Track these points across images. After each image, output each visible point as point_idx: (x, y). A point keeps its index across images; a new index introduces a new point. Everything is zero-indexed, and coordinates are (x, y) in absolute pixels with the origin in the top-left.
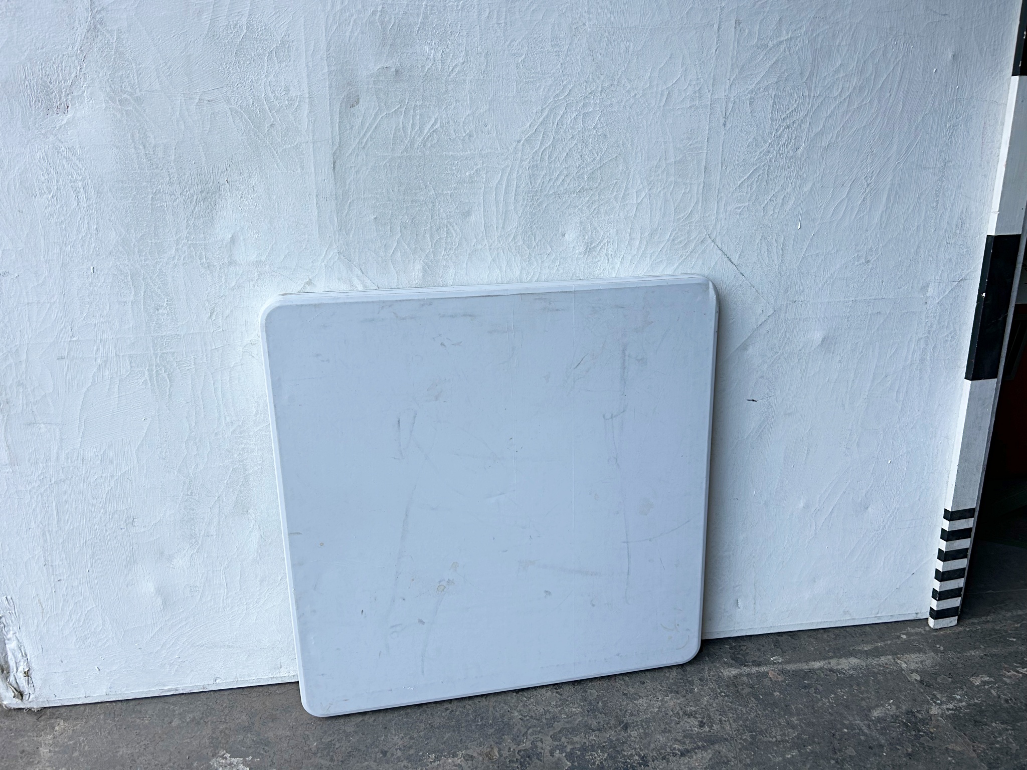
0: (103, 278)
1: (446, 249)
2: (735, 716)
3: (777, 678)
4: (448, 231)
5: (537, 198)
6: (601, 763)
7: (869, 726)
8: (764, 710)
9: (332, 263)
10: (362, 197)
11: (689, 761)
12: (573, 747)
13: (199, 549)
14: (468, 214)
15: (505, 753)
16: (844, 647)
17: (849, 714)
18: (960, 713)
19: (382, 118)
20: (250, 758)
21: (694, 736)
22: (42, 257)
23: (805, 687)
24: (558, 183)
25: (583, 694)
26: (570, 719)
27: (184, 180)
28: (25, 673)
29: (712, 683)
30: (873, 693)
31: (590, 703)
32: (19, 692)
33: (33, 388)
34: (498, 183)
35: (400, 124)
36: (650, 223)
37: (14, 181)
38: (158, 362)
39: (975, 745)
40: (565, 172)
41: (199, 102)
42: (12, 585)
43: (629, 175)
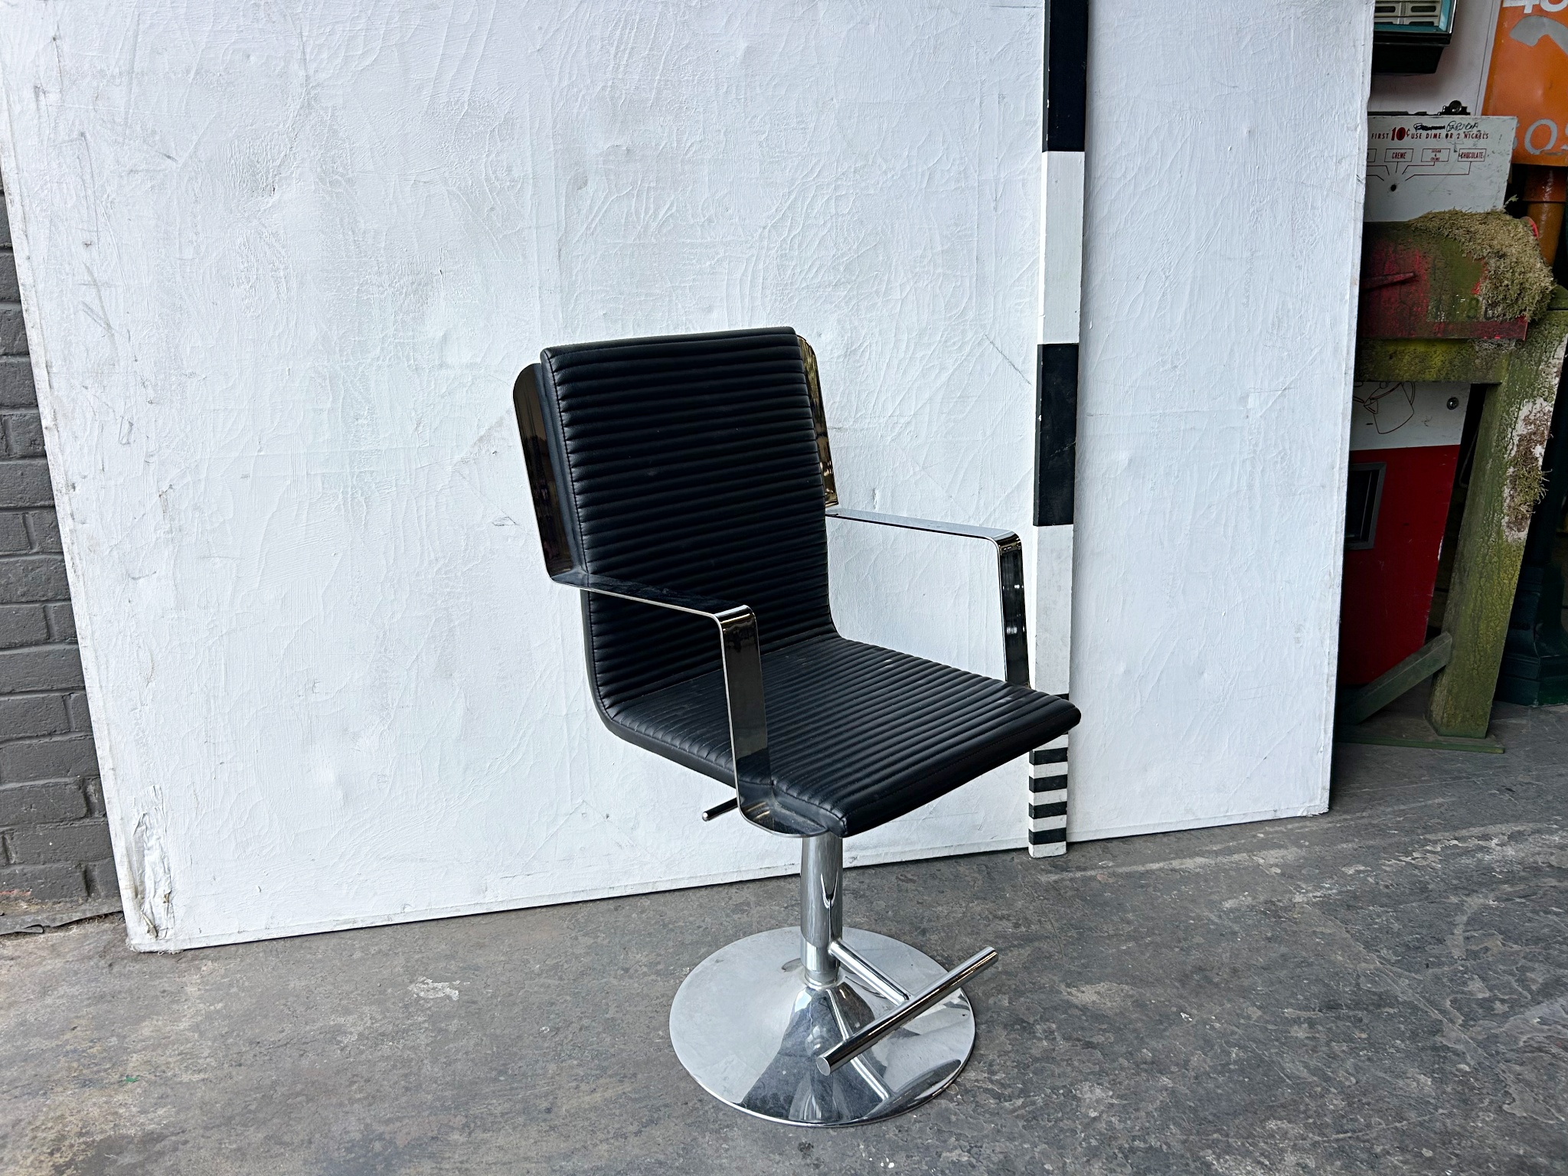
0: (298, 381)
2: (1057, 916)
3: (1107, 880)
5: (787, 292)
7: (1220, 917)
8: (1093, 909)
10: (590, 289)
13: (390, 724)
14: (709, 309)
16: (1189, 848)
17: (1196, 907)
18: (1329, 899)
19: (612, 200)
20: (458, 982)
22: (234, 356)
23: (1142, 887)
24: (811, 275)
27: (393, 270)
28: (165, 897)
29: (1028, 888)
30: (1224, 887)
32: (155, 927)
33: (210, 512)
34: (743, 275)
35: (633, 208)
36: (918, 321)
37: (210, 269)
38: (355, 483)
39: (1349, 927)
40: (818, 263)
41: (415, 183)
42: (163, 769)
43: (891, 266)
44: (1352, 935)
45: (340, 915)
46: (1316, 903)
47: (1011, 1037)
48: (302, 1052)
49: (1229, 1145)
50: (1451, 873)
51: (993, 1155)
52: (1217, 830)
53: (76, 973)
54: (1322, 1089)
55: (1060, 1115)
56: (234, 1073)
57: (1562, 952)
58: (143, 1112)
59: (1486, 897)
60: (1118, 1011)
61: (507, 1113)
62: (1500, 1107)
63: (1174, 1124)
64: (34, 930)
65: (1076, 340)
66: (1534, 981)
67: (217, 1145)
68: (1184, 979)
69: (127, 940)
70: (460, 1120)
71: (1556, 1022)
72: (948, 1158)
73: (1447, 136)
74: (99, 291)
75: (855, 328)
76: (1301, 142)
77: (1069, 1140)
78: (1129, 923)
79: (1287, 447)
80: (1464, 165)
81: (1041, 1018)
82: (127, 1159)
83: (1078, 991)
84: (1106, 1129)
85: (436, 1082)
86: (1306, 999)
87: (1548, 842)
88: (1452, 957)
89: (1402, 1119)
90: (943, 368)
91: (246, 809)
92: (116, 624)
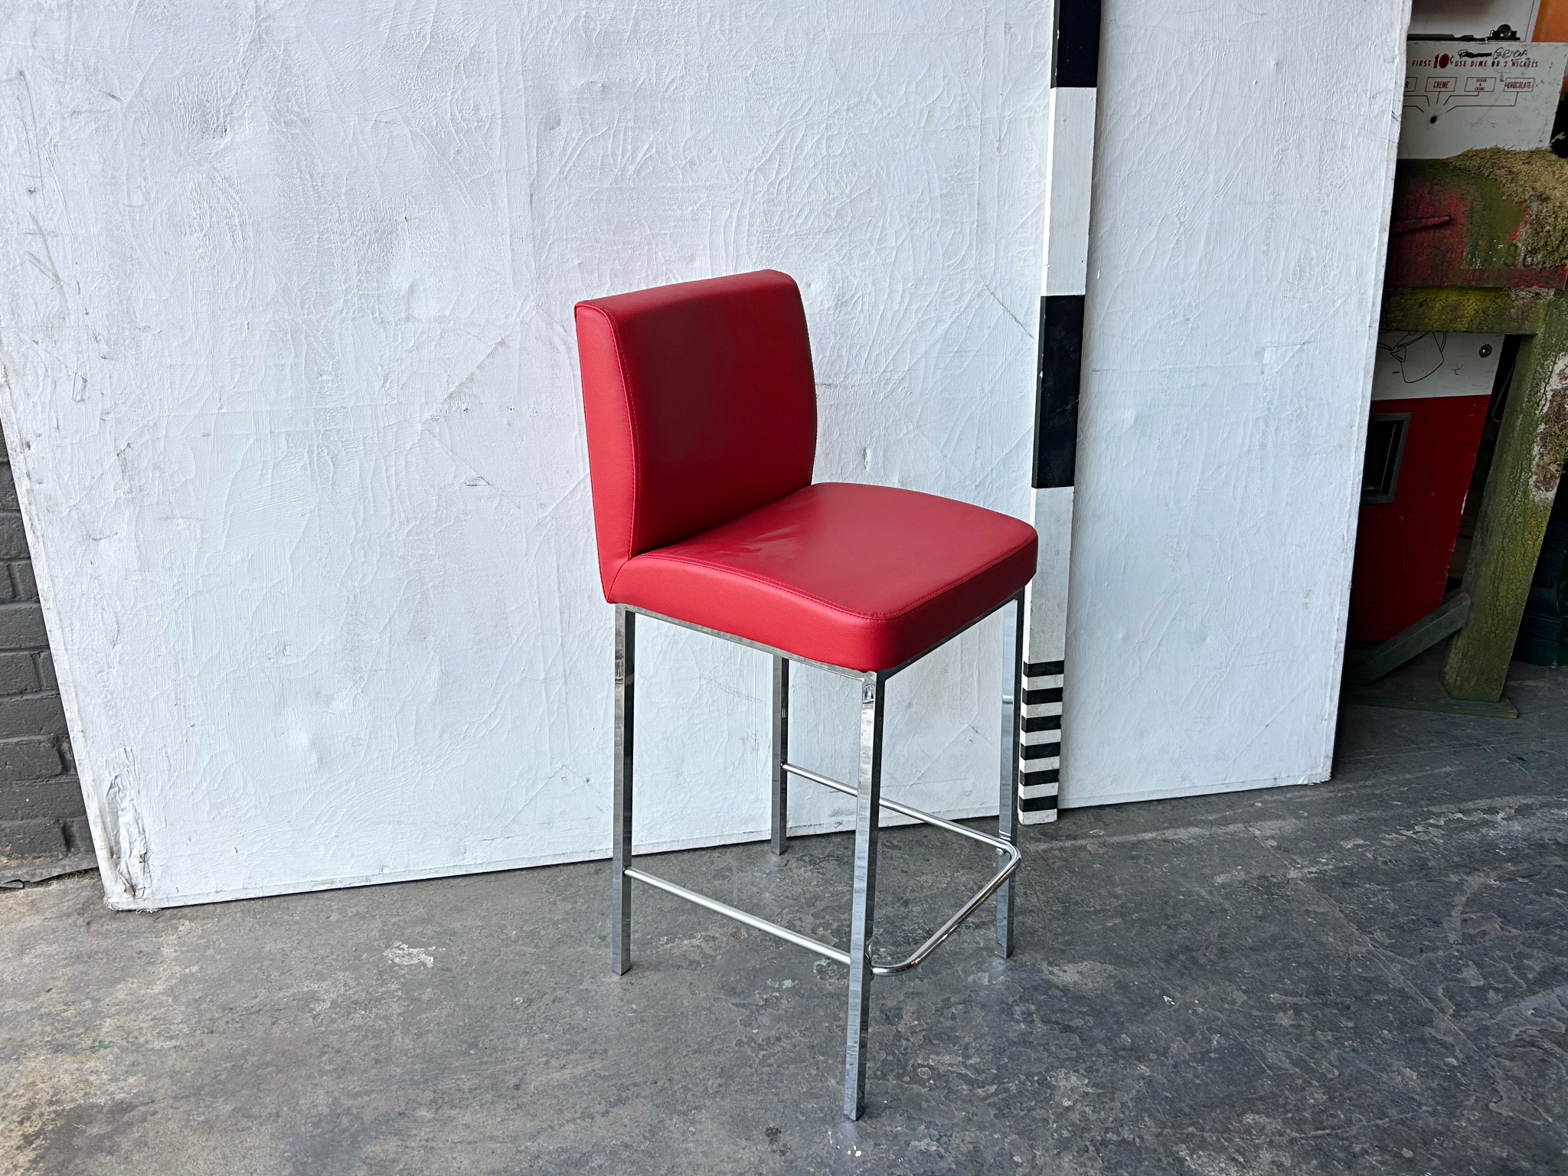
0: (258, 335)
2: (1044, 888)
3: (1097, 851)
5: (774, 239)
7: (1211, 893)
9: (529, 319)
10: (565, 236)
13: (364, 688)
14: (692, 258)
16: (1183, 817)
17: (1185, 881)
18: (1325, 875)
19: (587, 142)
20: (434, 948)
22: (190, 308)
23: (1132, 858)
24: (800, 221)
27: (356, 217)
28: (141, 857)
30: (1217, 860)
32: (132, 886)
33: (171, 472)
34: (727, 222)
35: (609, 149)
36: (914, 270)
37: (161, 216)
38: (320, 441)
39: (1343, 906)
40: (807, 208)
41: (375, 124)
42: (134, 732)
43: (886, 209)
44: (1346, 916)
45: (317, 876)
46: (1311, 879)
47: (989, 1018)
48: (274, 1020)
49: (1204, 1140)
50: (1453, 849)
51: (962, 1145)
52: (1214, 798)
53: (54, 931)
54: (1303, 1082)
55: (1033, 1104)
56: (206, 1041)
57: (1562, 938)
58: (114, 1080)
59: (1488, 876)
60: (1099, 992)
61: (475, 1089)
62: (1487, 1106)
63: (1149, 1116)
64: (13, 885)
65: (1080, 291)
66: (1531, 969)
67: (186, 1117)
68: (1170, 958)
69: (105, 898)
70: (428, 1095)
71: (1551, 1015)
72: (916, 1147)
73: (1493, 64)
74: (45, 241)
75: (847, 277)
76: (1333, 76)
77: (1040, 1131)
78: (1117, 897)
79: (1304, 405)
80: (1510, 96)
81: (1020, 999)
82: (95, 1130)
83: (1060, 970)
84: (1079, 1120)
85: (406, 1055)
86: (1293, 983)
87: (1556, 817)
88: (1448, 941)
89: (1385, 1115)
90: (940, 321)
91: (219, 771)
92: (78, 586)
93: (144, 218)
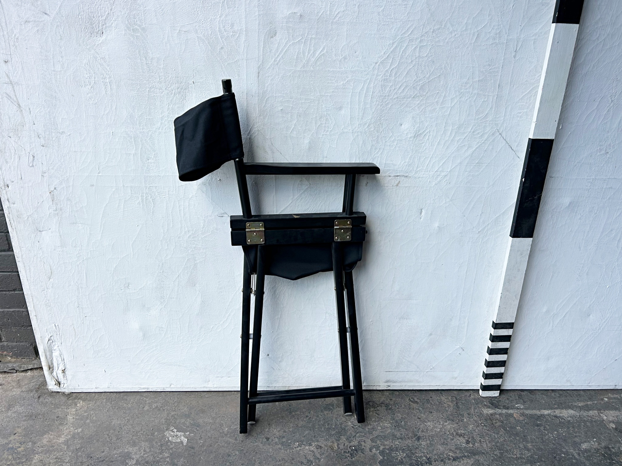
0: (118, 138)
1: (324, 131)
2: (490, 439)
3: (519, 418)
4: (327, 119)
5: (385, 100)
6: (402, 459)
7: (579, 454)
8: (510, 437)
10: (275, 95)
11: (458, 464)
12: (384, 447)
13: (165, 305)
14: (340, 108)
15: (341, 447)
16: (565, 402)
17: (565, 445)
19: (290, 45)
20: (188, 433)
21: (462, 449)
22: (84, 124)
23: (538, 426)
24: (400, 92)
25: (392, 416)
26: (383, 430)
27: (168, 80)
28: (62, 371)
29: (476, 417)
30: (583, 433)
31: (397, 422)
32: (59, 382)
33: (75, 202)
34: (361, 90)
35: (301, 50)
36: (459, 120)
37: (70, 77)
38: (147, 191)
40: (405, 84)
41: (179, 32)
42: (59, 317)
43: (447, 88)
45: (141, 385)
53: (24, 399)
64: (12, 371)
65: (550, 136)
69: (47, 386)
74: (13, 87)
75: (422, 122)
90: (470, 147)
91: (97, 337)
92: (33, 252)
93: (62, 77)
